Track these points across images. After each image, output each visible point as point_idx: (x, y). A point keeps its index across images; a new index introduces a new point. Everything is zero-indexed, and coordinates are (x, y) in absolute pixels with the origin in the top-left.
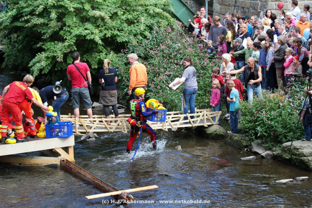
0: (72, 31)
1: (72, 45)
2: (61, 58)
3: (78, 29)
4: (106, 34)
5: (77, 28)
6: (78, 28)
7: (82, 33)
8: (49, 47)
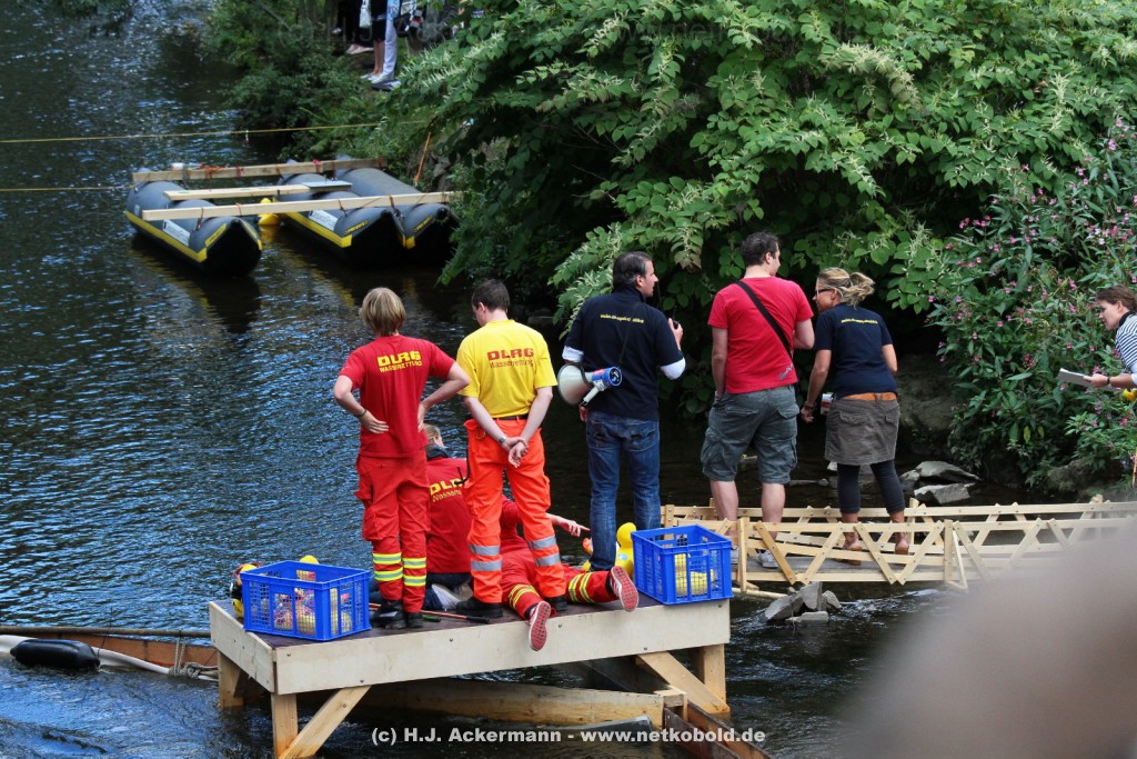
0: (745, 132)
1: (743, 197)
2: (692, 251)
3: (773, 126)
4: (894, 150)
5: (767, 120)
6: (773, 121)
7: (788, 143)
8: (641, 200)
